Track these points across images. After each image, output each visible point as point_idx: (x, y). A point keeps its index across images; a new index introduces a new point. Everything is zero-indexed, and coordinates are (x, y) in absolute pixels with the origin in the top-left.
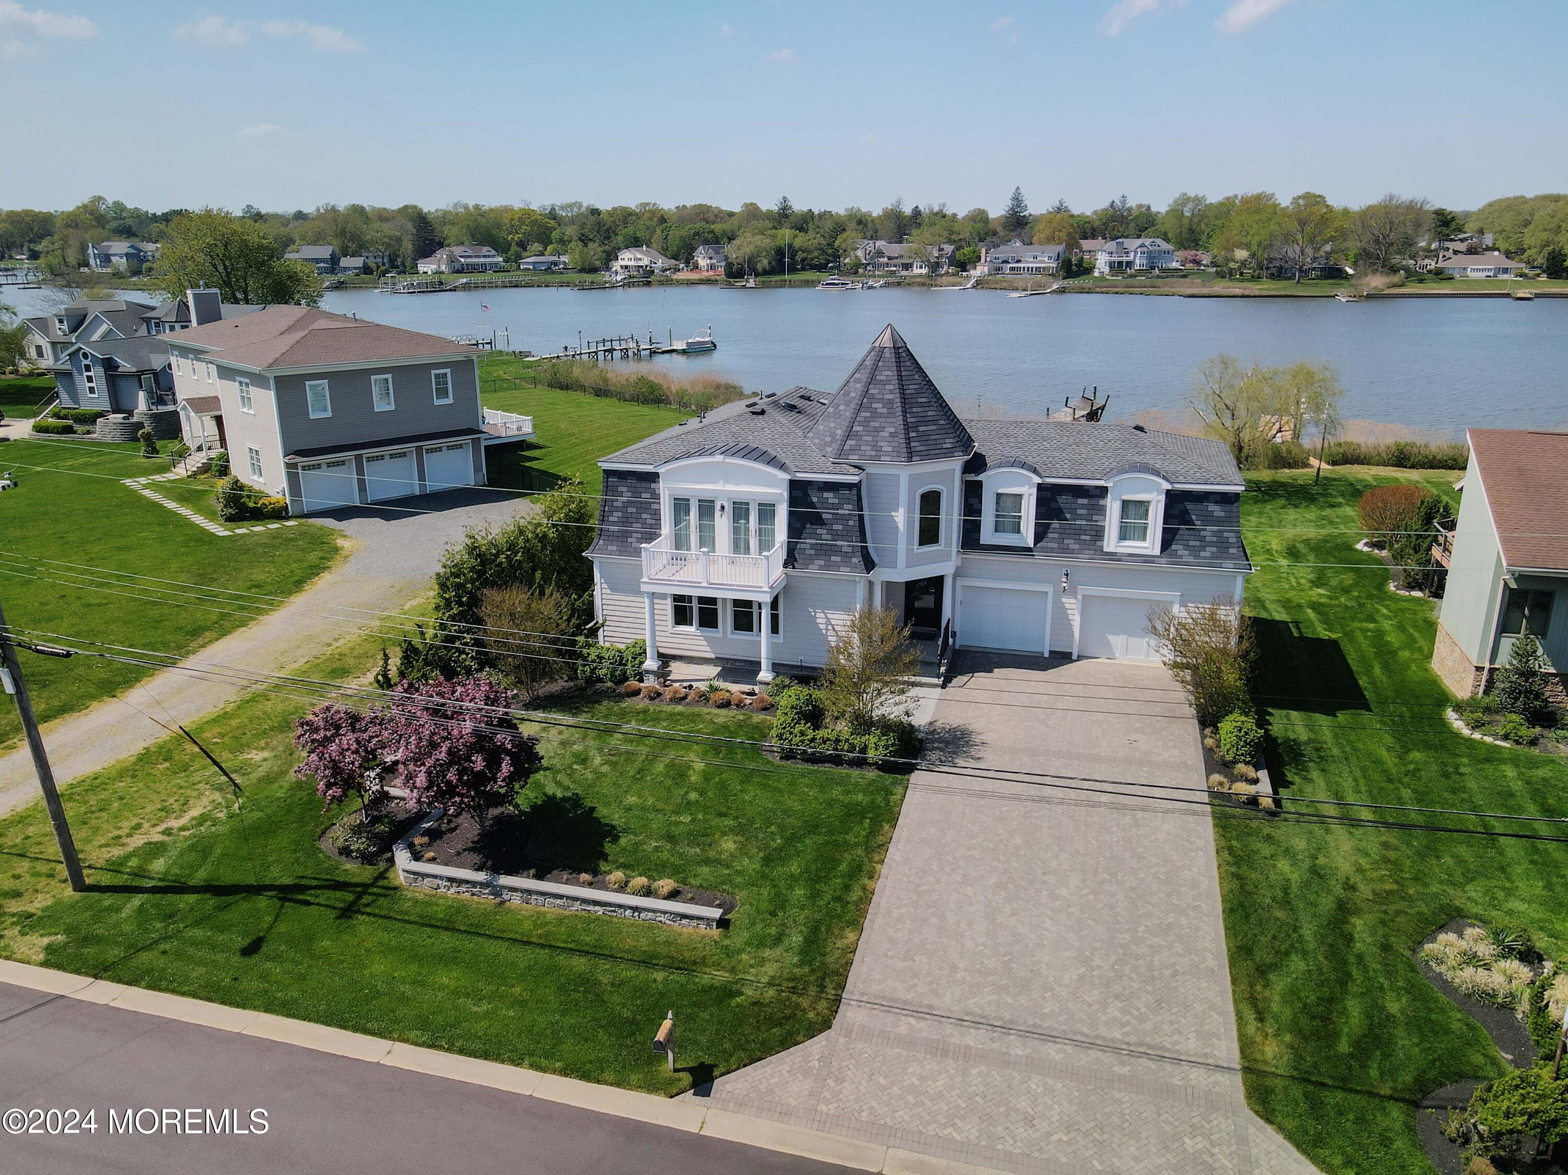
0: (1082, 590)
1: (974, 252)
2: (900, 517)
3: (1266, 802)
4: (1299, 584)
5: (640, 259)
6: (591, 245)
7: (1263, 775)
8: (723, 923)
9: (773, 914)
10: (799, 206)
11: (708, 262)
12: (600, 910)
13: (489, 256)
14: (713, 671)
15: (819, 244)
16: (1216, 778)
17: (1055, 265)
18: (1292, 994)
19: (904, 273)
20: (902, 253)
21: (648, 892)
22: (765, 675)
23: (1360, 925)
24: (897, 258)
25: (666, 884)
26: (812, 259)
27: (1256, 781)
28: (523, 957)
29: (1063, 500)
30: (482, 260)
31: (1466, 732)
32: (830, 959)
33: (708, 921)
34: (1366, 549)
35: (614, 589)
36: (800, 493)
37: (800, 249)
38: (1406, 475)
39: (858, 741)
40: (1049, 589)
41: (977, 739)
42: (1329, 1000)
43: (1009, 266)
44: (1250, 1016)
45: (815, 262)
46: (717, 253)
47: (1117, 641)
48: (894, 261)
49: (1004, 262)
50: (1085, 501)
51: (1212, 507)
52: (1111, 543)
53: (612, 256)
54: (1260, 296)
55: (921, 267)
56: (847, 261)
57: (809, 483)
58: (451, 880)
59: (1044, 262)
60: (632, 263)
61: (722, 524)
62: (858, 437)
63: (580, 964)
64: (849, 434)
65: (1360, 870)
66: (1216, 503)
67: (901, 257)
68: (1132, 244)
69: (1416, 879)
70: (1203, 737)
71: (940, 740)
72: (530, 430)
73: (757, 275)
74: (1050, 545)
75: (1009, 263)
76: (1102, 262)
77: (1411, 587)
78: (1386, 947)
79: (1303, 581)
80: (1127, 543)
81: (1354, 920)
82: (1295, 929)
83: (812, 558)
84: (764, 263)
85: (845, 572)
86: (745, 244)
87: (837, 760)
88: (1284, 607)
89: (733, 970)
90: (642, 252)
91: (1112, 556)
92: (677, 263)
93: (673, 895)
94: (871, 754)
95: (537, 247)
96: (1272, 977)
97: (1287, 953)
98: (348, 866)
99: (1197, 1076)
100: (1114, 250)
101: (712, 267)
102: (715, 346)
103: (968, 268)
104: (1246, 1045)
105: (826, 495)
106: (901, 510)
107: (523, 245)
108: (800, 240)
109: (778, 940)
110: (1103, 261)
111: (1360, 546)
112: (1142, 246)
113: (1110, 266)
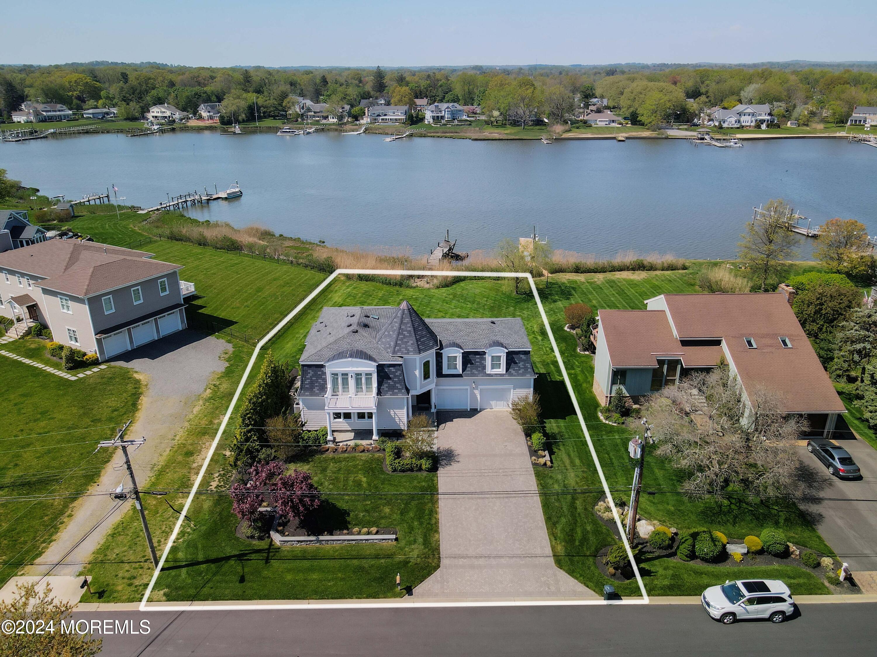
0: (480, 387)
1: (361, 109)
2: (417, 373)
3: (549, 463)
4: (546, 351)
5: (164, 112)
6: (130, 103)
7: (546, 453)
8: (396, 539)
9: (410, 533)
11: (208, 114)
12: (354, 542)
13: (62, 111)
14: (352, 435)
15: (273, 104)
16: (534, 458)
17: (404, 117)
18: (563, 529)
19: (324, 121)
20: (322, 110)
21: (369, 533)
22: (375, 437)
23: (578, 503)
24: (319, 112)
25: (374, 529)
26: (270, 112)
27: (545, 456)
28: (337, 563)
29: (470, 356)
30: (58, 113)
31: (604, 421)
32: (433, 545)
33: (391, 540)
34: (568, 330)
35: (309, 408)
36: (381, 368)
37: (262, 106)
38: (579, 278)
39: (419, 463)
40: (468, 387)
41: (456, 453)
42: (572, 530)
43: (381, 118)
44: (553, 539)
45: (272, 114)
46: (212, 108)
47: (493, 403)
48: (318, 114)
49: (378, 115)
50: (479, 356)
51: (521, 356)
52: (489, 370)
53: (145, 109)
54: (507, 140)
55: (333, 118)
56: (290, 112)
57: (384, 364)
58: (298, 541)
59: (399, 115)
60: (159, 115)
61: (352, 382)
62: (399, 345)
63: (356, 562)
64: (396, 345)
65: (577, 483)
66: (523, 354)
67: (322, 112)
68: (444, 106)
69: (592, 483)
70: (527, 440)
71: (444, 455)
72: (193, 290)
73: (239, 123)
74: (468, 372)
75: (380, 116)
76: (428, 115)
77: (585, 350)
78: (586, 509)
79: (548, 349)
80: (494, 370)
81: (577, 502)
82: (562, 508)
83: (387, 391)
84: (243, 117)
85: (400, 396)
86: (230, 105)
87: (411, 470)
88: (543, 365)
89: (405, 555)
90: (165, 108)
91: (489, 375)
92: (188, 114)
93: (377, 533)
94: (424, 467)
95: (92, 102)
96: (557, 525)
97: (560, 517)
98: (254, 542)
99: (542, 560)
100: (434, 110)
101: (211, 118)
102: (242, 193)
103: (359, 118)
104: (553, 548)
105: (390, 368)
106: (417, 371)
107: (81, 99)
108: (261, 101)
109: (415, 541)
111: (566, 328)
112: (448, 108)
113: (433, 119)
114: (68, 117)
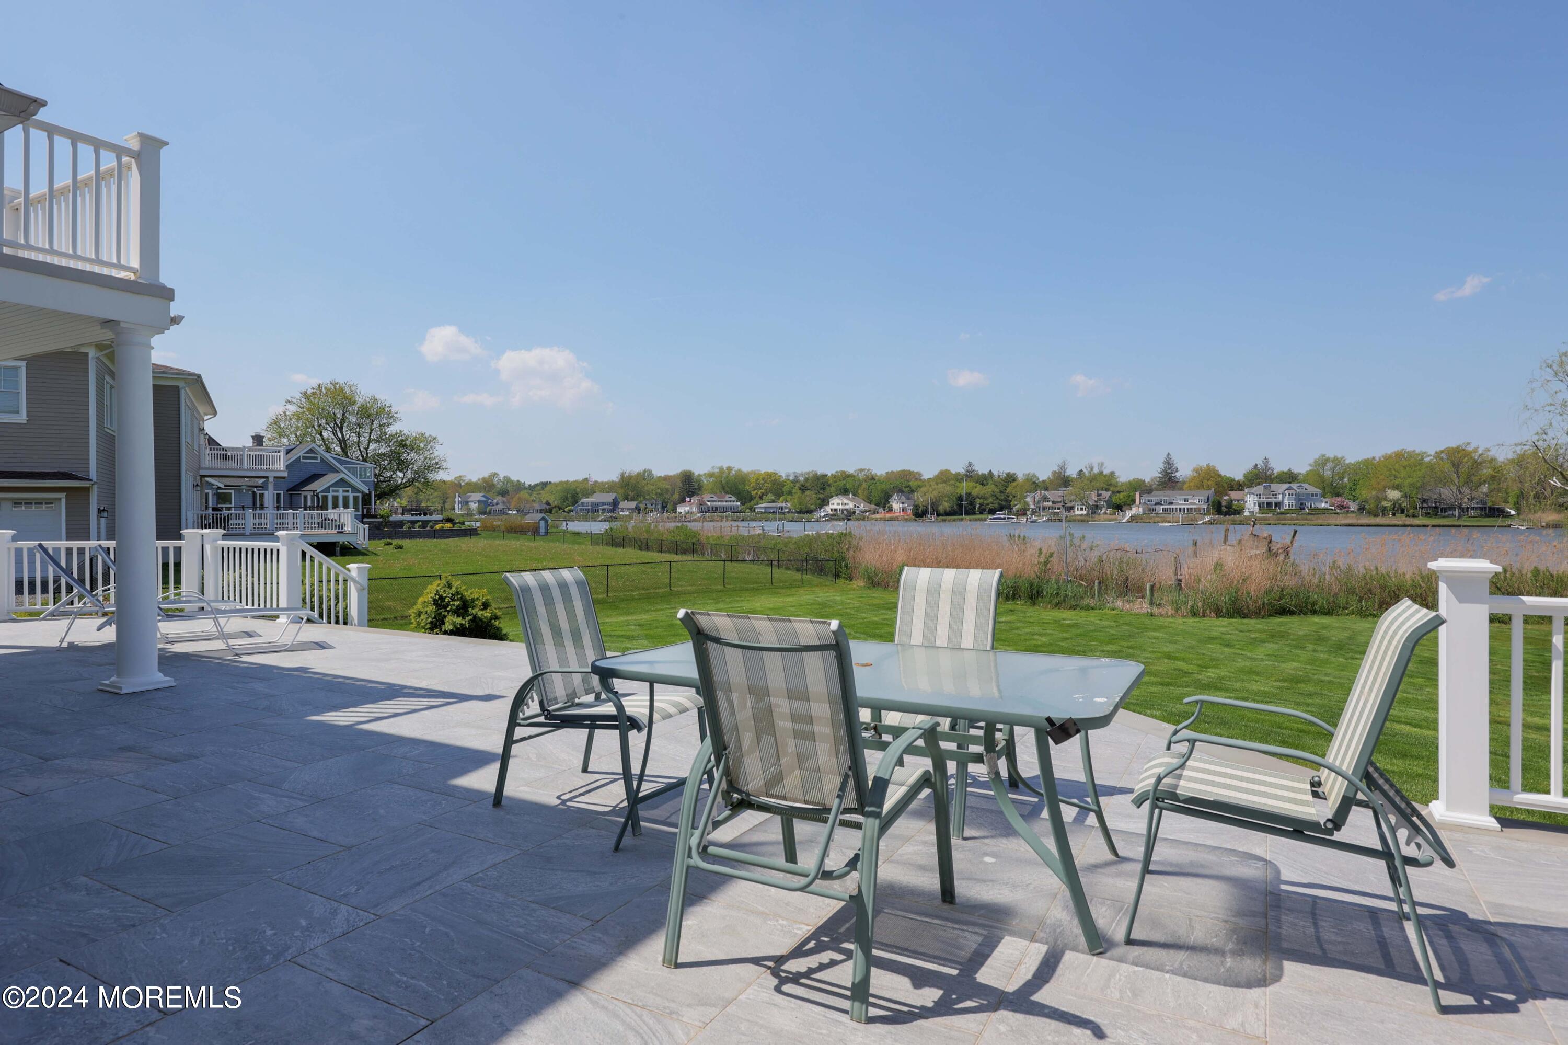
1: (1129, 496)
5: (846, 504)
6: (807, 493)
10: (981, 469)
11: (901, 505)
13: (730, 501)
15: (996, 491)
17: (1205, 505)
19: (1067, 513)
20: (1064, 498)
24: (1060, 502)
26: (987, 504)
30: (724, 504)
37: (978, 497)
43: (1162, 507)
45: (990, 506)
46: (908, 499)
48: (1058, 505)
49: (1156, 504)
53: (824, 502)
55: (1082, 509)
59: (1195, 503)
60: (840, 506)
67: (1064, 501)
68: (1281, 487)
73: (938, 515)
75: (1162, 504)
84: (945, 506)
86: (930, 491)
90: (849, 499)
92: (876, 507)
95: (771, 496)
100: (1262, 493)
101: (903, 510)
103: (1124, 509)
108: (978, 490)
110: (1252, 503)
112: (1290, 488)
113: (1260, 505)
114: (734, 509)
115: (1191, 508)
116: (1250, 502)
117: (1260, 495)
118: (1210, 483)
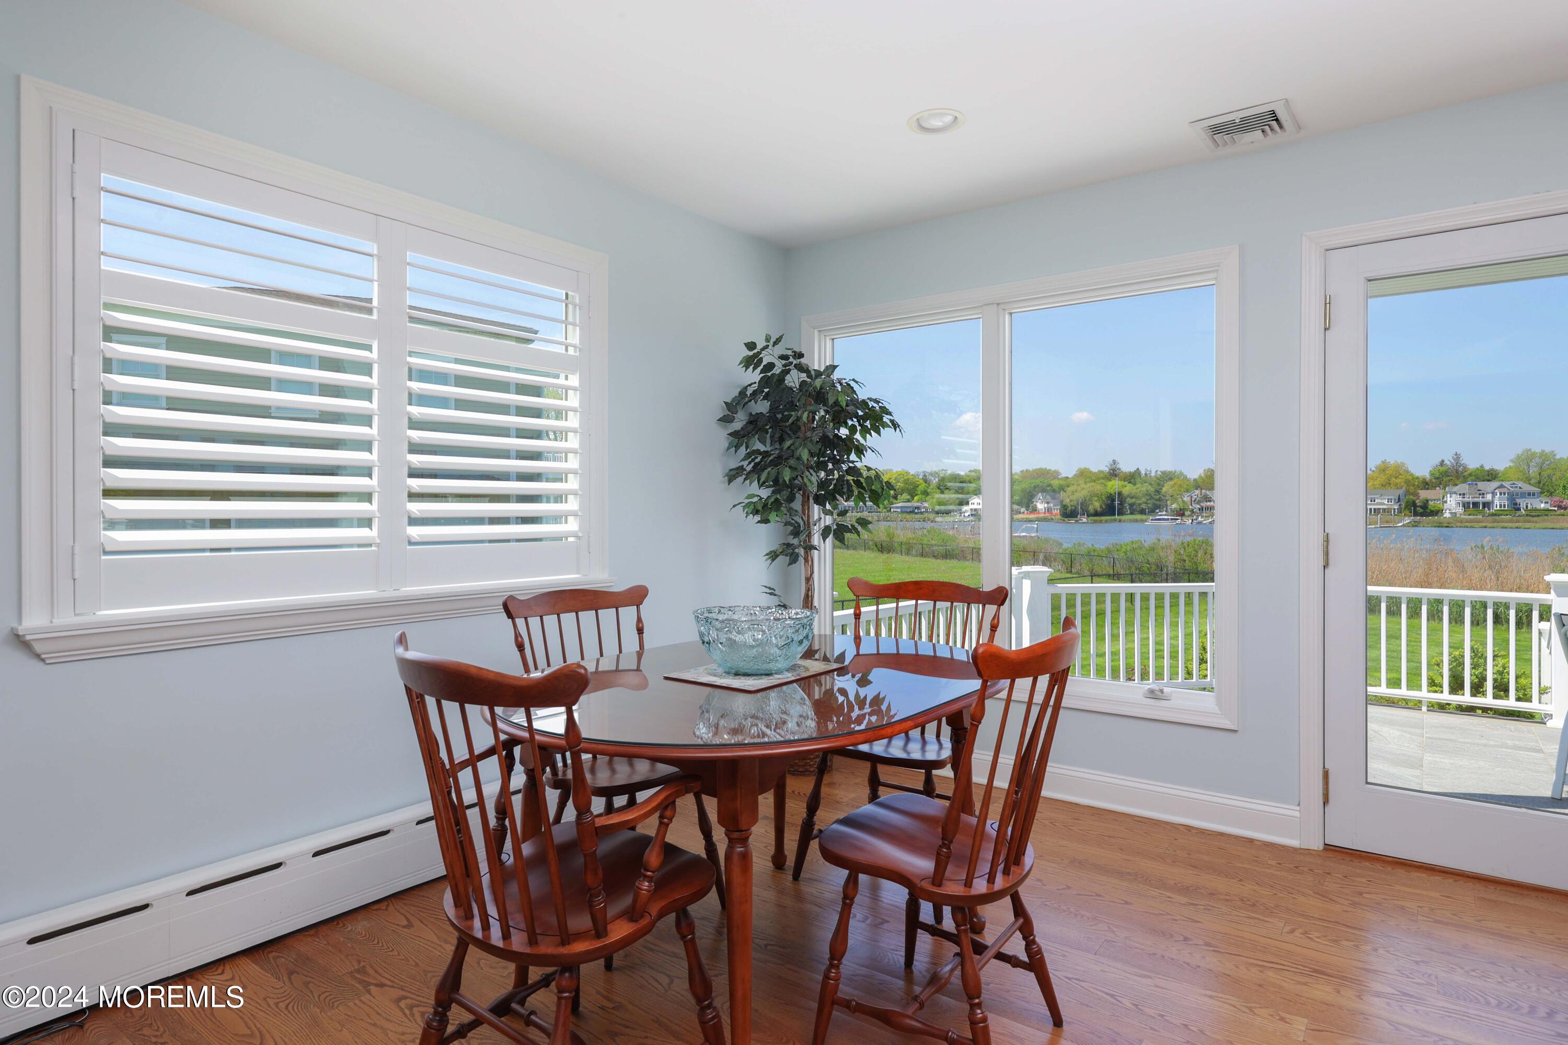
10: (1126, 467)
11: (1046, 505)
15: (1147, 491)
17: (1396, 507)
26: (1140, 504)
37: (1128, 496)
45: (1143, 506)
46: (1053, 498)
53: (963, 503)
59: (1384, 504)
68: (1490, 485)
73: (1088, 516)
84: (1097, 505)
86: (1078, 493)
92: (1019, 507)
100: (1466, 492)
101: (1049, 510)
108: (1128, 489)
112: (1500, 487)
113: (1464, 506)
115: (1379, 509)
116: (1452, 504)
117: (1464, 494)
118: (1398, 481)
